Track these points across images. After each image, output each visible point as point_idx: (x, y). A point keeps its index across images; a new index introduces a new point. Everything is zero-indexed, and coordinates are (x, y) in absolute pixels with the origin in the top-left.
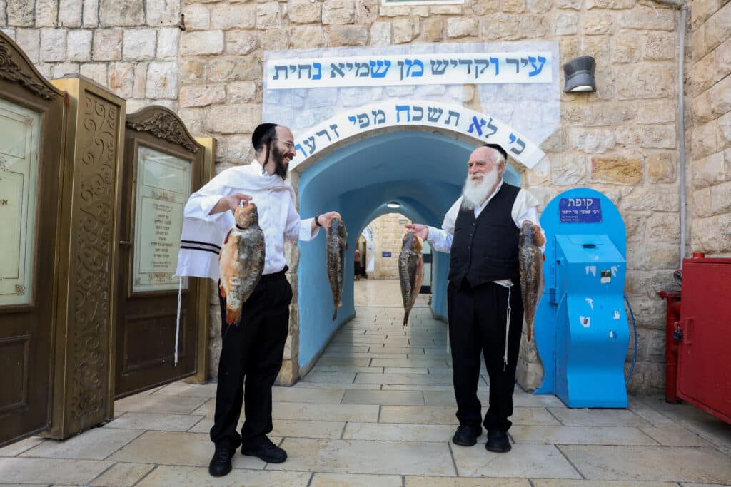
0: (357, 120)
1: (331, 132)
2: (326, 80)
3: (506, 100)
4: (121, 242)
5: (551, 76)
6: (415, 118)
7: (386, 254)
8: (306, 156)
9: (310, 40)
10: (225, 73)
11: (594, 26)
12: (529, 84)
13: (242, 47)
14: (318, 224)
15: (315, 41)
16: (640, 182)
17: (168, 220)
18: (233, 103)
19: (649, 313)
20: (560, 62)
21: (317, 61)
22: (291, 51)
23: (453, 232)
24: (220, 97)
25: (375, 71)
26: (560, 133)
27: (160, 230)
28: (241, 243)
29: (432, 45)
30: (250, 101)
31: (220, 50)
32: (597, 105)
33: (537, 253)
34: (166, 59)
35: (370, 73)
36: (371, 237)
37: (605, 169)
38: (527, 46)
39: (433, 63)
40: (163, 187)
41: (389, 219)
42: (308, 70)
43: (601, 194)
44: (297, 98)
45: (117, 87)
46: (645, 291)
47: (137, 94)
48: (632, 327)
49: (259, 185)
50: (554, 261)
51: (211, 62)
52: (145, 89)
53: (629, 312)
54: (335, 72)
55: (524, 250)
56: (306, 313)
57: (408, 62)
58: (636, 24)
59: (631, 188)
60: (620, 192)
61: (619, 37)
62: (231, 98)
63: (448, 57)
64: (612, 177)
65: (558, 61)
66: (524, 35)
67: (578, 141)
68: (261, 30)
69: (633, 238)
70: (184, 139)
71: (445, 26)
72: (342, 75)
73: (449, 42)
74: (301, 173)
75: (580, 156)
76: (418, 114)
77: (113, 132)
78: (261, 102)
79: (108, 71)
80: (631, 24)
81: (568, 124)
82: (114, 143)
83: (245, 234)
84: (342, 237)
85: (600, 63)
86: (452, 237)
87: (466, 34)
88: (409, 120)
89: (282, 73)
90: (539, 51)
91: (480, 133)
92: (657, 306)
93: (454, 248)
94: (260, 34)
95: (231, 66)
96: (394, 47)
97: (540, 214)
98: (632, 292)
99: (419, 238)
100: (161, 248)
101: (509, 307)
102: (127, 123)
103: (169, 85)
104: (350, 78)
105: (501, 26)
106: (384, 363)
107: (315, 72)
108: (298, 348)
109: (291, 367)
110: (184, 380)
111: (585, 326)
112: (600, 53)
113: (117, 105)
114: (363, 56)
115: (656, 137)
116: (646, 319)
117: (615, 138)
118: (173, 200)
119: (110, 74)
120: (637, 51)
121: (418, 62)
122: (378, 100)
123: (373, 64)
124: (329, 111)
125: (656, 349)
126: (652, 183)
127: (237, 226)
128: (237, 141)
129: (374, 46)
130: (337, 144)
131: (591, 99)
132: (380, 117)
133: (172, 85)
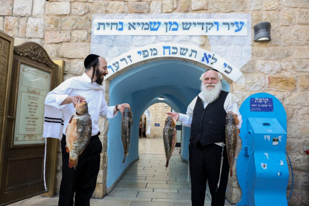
0: (142, 53)
1: (128, 59)
2: (126, 31)
3: (222, 44)
4: (8, 117)
5: (247, 32)
6: (173, 53)
7: (157, 125)
8: (114, 72)
9: (118, 9)
10: (71, 25)
11: (271, 5)
12: (234, 36)
13: (80, 11)
14: (117, 109)
15: (120, 10)
16: (295, 90)
17: (36, 105)
18: (75, 42)
19: (300, 162)
20: (252, 25)
21: (121, 21)
22: (107, 15)
23: (192, 116)
24: (67, 38)
25: (152, 27)
26: (251, 63)
27: (31, 111)
28: (79, 123)
29: (183, 14)
30: (84, 41)
31: (68, 13)
32: (271, 48)
33: (235, 129)
34: (38, 16)
35: (150, 28)
36: (149, 115)
37: (275, 82)
38: (234, 16)
39: (183, 24)
40: (34, 87)
41: (159, 106)
42: (116, 25)
43: (273, 96)
44: (110, 40)
45: (9, 30)
46: (298, 150)
47: (21, 34)
48: (291, 169)
49: (88, 87)
50: (247, 132)
51: (63, 19)
52: (25, 32)
53: (288, 161)
54: (131, 27)
55: (228, 127)
56: (111, 157)
57: (170, 23)
58: (293, 5)
59: (290, 93)
60: (284, 95)
61: (284, 12)
62: (73, 39)
63: (192, 21)
64: (279, 87)
65: (251, 24)
66: (233, 10)
67: (261, 67)
68: (91, 3)
69: (291, 120)
70: (46, 61)
71: (190, 4)
72: (135, 29)
73: (192, 12)
74: (111, 81)
75: (262, 75)
76: (175, 51)
77: (6, 56)
78: (90, 42)
79: (4, 21)
80: (291, 5)
81: (255, 58)
82: (6, 62)
83: (81, 118)
84: (130, 117)
85: (274, 26)
86: (192, 118)
87: (202, 9)
88: (170, 54)
89: (102, 27)
90: (241, 18)
91: (208, 62)
92: (304, 158)
93: (193, 125)
94: (90, 5)
95: (74, 22)
96: (162, 14)
97: (239, 106)
98: (290, 150)
99: (174, 120)
100: (31, 120)
101: (222, 157)
102: (14, 51)
103: (39, 30)
104: (139, 31)
105: (220, 4)
106: (154, 186)
107: (120, 26)
108: (106, 177)
109: (102, 187)
110: (40, 195)
111: (264, 168)
112: (273, 20)
113: (9, 41)
114: (146, 19)
115: (304, 66)
116: (299, 166)
117: (281, 66)
118: (39, 94)
119: (5, 23)
120: (294, 19)
121: (175, 23)
122: (153, 43)
123: (151, 23)
124: (127, 48)
125: (305, 183)
126: (301, 91)
127: (77, 113)
128: (76, 62)
129: (152, 13)
130: (131, 66)
131: (268, 45)
132: (154, 52)
133: (40, 31)
